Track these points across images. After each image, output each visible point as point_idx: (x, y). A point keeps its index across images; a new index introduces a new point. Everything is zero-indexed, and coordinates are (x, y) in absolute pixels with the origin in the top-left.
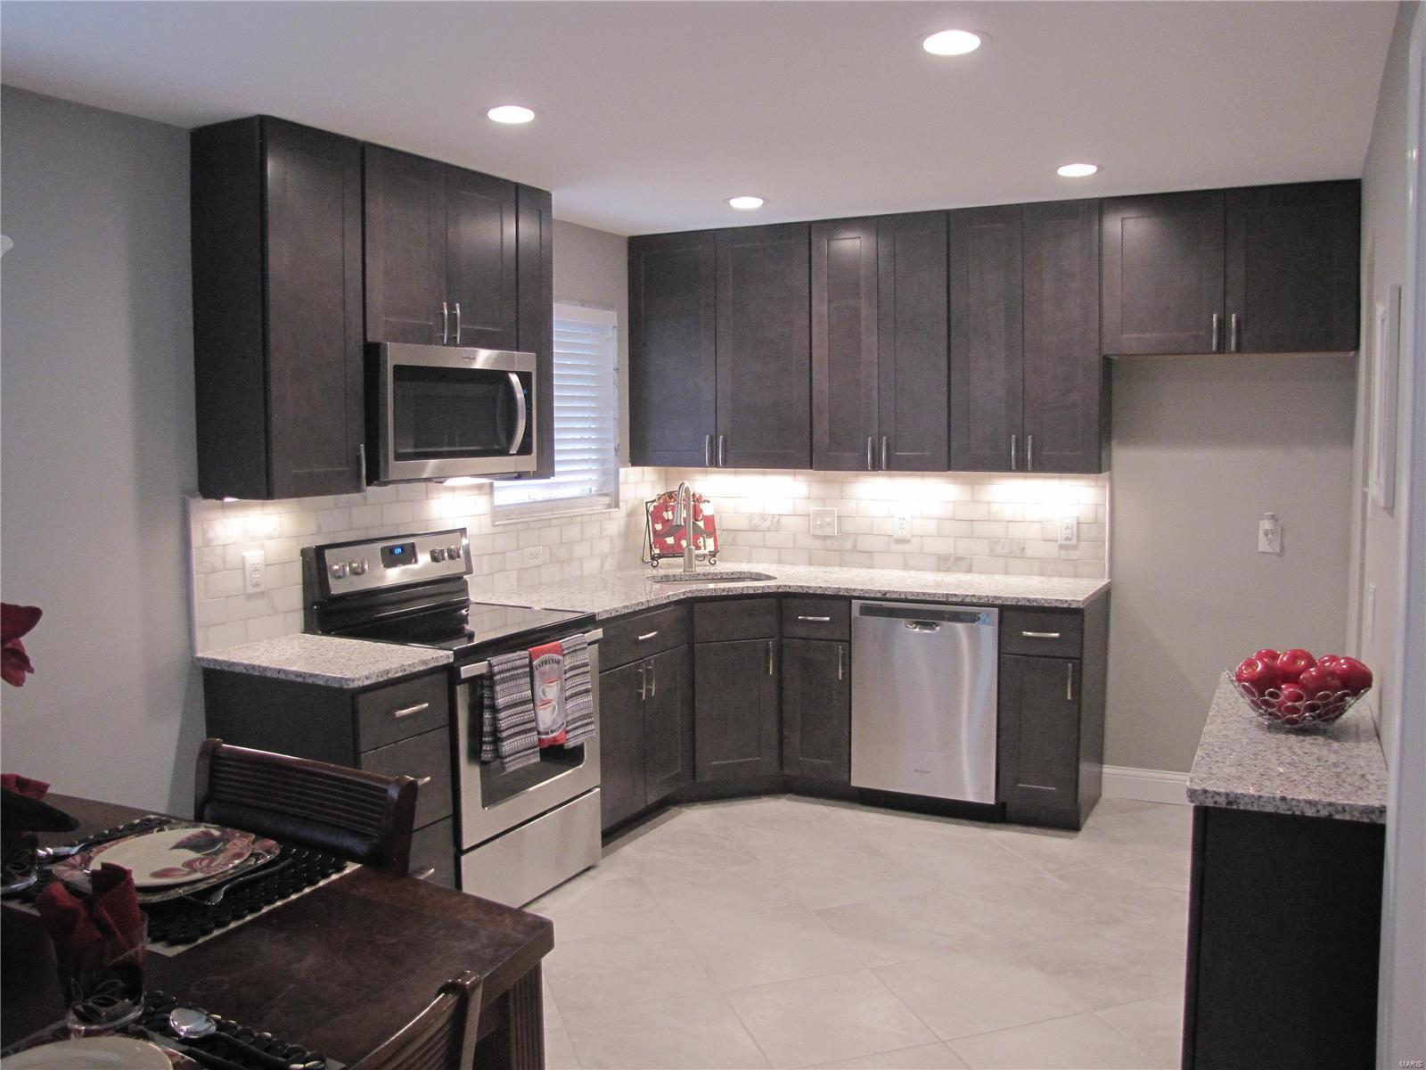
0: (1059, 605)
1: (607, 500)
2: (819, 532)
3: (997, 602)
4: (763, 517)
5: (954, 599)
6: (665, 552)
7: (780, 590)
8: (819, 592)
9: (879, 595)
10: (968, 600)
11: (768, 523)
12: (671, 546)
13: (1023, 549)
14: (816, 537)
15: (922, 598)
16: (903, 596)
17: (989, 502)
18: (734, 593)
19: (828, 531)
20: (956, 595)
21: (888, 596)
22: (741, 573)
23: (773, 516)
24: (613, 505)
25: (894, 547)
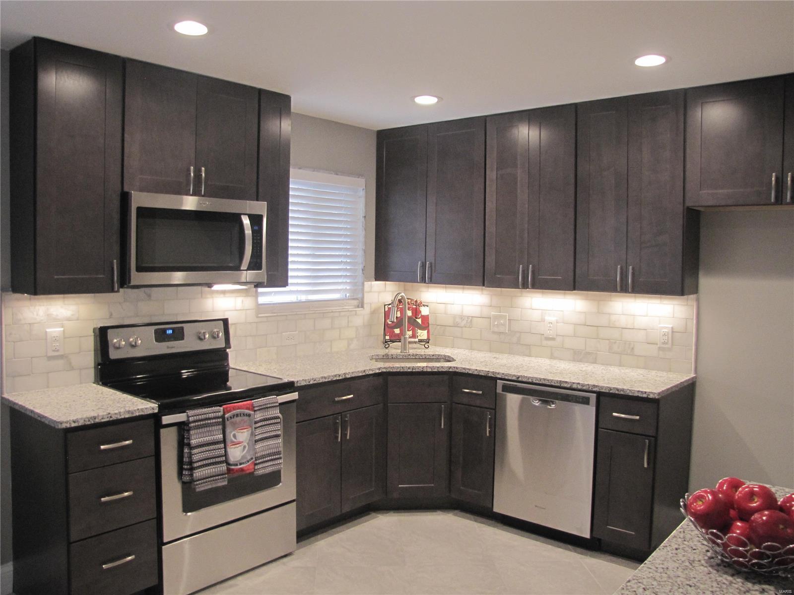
0: (640, 395)
1: (355, 302)
2: (496, 330)
3: (595, 389)
4: (462, 317)
5: (566, 385)
6: (392, 338)
7: (451, 370)
8: (476, 373)
9: (514, 378)
10: (575, 386)
11: (465, 322)
12: (398, 335)
13: (633, 348)
14: (494, 332)
15: (544, 382)
16: (530, 380)
17: (609, 314)
18: (417, 370)
19: (502, 329)
20: (566, 382)
21: (520, 379)
22: (439, 355)
23: (468, 317)
24: (360, 306)
25: (545, 343)
